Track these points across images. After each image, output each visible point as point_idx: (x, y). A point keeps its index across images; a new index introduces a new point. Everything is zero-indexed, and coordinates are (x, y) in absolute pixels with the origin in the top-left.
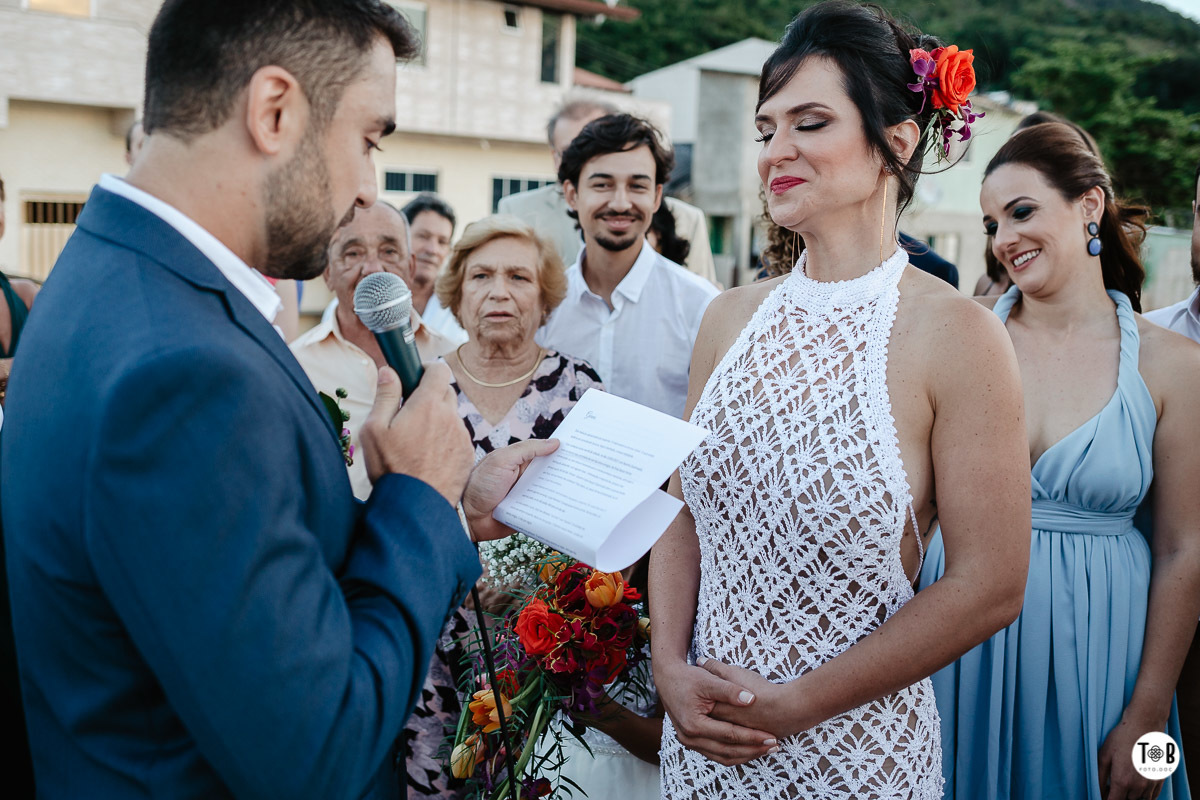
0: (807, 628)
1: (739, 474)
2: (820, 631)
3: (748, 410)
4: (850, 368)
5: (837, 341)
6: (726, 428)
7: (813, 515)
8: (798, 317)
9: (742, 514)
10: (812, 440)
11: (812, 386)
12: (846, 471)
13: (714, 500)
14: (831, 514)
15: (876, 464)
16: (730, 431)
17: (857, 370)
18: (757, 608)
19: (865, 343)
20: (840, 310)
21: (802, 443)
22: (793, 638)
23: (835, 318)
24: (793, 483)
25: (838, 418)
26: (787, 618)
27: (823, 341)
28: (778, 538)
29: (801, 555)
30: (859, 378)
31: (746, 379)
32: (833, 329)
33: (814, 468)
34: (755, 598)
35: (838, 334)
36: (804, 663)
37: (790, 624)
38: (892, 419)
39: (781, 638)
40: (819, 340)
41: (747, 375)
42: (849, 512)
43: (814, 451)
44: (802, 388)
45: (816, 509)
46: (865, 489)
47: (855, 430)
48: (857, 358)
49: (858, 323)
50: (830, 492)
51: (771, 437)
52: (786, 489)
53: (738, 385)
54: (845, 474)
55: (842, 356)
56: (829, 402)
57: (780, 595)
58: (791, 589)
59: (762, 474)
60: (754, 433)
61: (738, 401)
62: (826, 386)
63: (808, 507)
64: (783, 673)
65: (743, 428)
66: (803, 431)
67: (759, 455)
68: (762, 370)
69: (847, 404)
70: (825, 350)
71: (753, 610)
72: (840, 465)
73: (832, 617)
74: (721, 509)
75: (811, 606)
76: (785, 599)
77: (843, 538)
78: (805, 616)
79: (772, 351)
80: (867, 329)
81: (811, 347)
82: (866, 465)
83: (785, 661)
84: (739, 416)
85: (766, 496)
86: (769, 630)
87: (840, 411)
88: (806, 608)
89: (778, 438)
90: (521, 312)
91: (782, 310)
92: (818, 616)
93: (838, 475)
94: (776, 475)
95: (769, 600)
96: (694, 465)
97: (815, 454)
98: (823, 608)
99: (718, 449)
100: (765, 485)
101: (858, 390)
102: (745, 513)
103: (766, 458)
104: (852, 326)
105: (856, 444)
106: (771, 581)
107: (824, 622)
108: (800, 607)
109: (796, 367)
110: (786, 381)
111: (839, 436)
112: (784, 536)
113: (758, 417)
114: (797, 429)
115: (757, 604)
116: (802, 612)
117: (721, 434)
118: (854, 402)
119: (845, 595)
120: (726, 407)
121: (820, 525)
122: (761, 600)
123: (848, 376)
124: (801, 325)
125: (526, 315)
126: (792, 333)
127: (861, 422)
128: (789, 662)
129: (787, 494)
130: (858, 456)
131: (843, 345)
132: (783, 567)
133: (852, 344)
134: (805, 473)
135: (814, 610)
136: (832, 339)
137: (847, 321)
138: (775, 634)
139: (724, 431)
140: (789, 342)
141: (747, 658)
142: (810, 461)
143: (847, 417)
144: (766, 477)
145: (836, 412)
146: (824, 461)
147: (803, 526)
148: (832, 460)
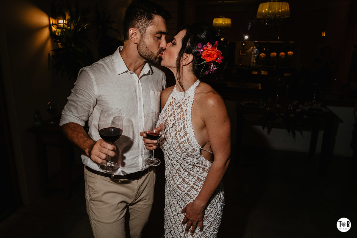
12: (183, 145)
15: (190, 142)
30: (185, 120)
82: (187, 143)
83: (182, 181)
118: (184, 126)
119: (192, 168)
130: (185, 141)
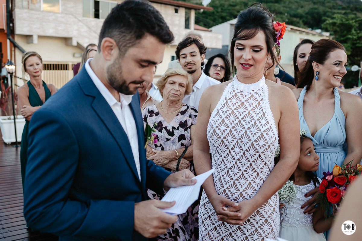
0: (254, 176)
1: (232, 136)
2: (257, 177)
3: (232, 119)
4: (260, 105)
5: (254, 99)
6: (226, 124)
7: (258, 145)
8: (241, 93)
9: (233, 147)
10: (255, 125)
11: (250, 111)
13: (224, 144)
14: (264, 145)
16: (227, 125)
17: (262, 106)
18: (239, 173)
19: (262, 99)
20: (254, 91)
22: (250, 180)
23: (253, 93)
24: (251, 137)
25: (261, 119)
26: (248, 174)
27: (251, 99)
28: (246, 153)
29: (254, 156)
32: (252, 96)
33: (258, 133)
34: (238, 170)
35: (254, 97)
36: (253, 186)
37: (249, 176)
38: (273, 118)
39: (246, 180)
40: (249, 99)
41: (228, 109)
42: (268, 143)
43: (256, 128)
44: (247, 112)
45: (260, 143)
46: (271, 137)
47: (266, 121)
48: (261, 102)
49: (259, 94)
50: (263, 138)
51: (241, 126)
52: (249, 139)
53: (226, 112)
54: (266, 134)
55: (257, 103)
56: (257, 115)
57: (246, 168)
58: (250, 166)
59: (240, 136)
61: (228, 116)
62: (255, 111)
63: (257, 143)
64: (247, 189)
65: (231, 124)
66: (251, 123)
67: (238, 130)
68: (233, 108)
69: (262, 115)
70: (251, 101)
71: (237, 173)
72: (265, 131)
73: (259, 173)
74: (226, 146)
75: (255, 170)
76: (248, 169)
77: (266, 150)
78: (253, 173)
79: (235, 102)
80: (262, 95)
81: (247, 101)
84: (229, 120)
85: (242, 142)
86: (243, 178)
87: (261, 117)
88: (253, 171)
89: (243, 126)
90: (181, 95)
91: (234, 91)
92: (256, 173)
93: (264, 134)
94: (245, 136)
95: (243, 170)
96: (217, 135)
97: (257, 129)
98: (258, 170)
99: (225, 130)
100: (242, 139)
101: (264, 111)
102: (234, 147)
103: (241, 131)
104: (257, 95)
105: (267, 125)
106: (243, 165)
107: (258, 174)
108: (252, 171)
109: (244, 106)
110: (242, 110)
111: (262, 124)
112: (249, 152)
113: (235, 120)
114: (249, 122)
115: (239, 171)
116: (252, 172)
117: (225, 126)
120: (224, 118)
121: (260, 148)
122: (240, 170)
123: (260, 108)
124: (242, 95)
125: (181, 96)
126: (240, 97)
127: (267, 119)
128: (249, 186)
129: (250, 140)
131: (256, 100)
132: (247, 160)
133: (259, 99)
134: (255, 134)
135: (255, 171)
136: (253, 98)
137: (256, 93)
138: (244, 179)
139: (225, 125)
140: (239, 100)
141: (235, 187)
142: (256, 131)
143: (263, 118)
144: (242, 136)
145: (260, 117)
146: (260, 130)
147: (255, 148)
148: (262, 130)
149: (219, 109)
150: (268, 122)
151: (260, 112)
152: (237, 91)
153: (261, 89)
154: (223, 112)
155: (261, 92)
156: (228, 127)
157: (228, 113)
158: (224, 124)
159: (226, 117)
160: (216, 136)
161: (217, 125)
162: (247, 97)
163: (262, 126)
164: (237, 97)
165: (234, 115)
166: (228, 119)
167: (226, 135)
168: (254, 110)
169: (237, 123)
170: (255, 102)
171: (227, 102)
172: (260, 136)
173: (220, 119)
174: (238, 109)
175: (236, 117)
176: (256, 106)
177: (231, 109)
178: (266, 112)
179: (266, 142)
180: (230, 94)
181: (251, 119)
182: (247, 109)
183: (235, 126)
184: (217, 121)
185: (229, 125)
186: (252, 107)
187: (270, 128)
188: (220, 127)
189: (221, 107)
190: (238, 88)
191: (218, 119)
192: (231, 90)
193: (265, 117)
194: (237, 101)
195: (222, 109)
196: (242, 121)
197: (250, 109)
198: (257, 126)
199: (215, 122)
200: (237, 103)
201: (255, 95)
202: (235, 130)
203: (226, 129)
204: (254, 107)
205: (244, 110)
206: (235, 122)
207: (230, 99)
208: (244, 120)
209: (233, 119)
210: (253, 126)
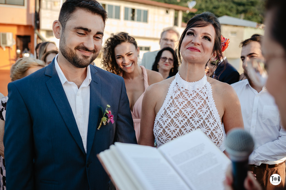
3: (180, 118)
4: (206, 104)
5: (200, 97)
6: (175, 124)
8: (186, 92)
10: (204, 125)
11: (197, 110)
14: (214, 142)
16: (177, 125)
17: (208, 105)
19: (207, 97)
20: (198, 89)
21: (201, 126)
25: (209, 118)
31: (176, 110)
33: (208, 132)
35: (199, 95)
40: (195, 98)
43: (206, 127)
44: (194, 111)
47: (214, 120)
48: (207, 101)
49: (204, 92)
50: (213, 137)
51: (190, 125)
53: (174, 112)
54: (216, 132)
55: (203, 101)
56: (205, 114)
60: (184, 124)
61: (176, 116)
65: (180, 123)
67: (188, 130)
68: (180, 107)
69: (209, 114)
70: (197, 100)
72: (214, 130)
79: (181, 102)
80: (207, 93)
81: (193, 100)
84: (178, 120)
87: (209, 116)
89: (193, 125)
91: (179, 90)
93: (214, 132)
99: (175, 130)
101: (211, 110)
103: (190, 130)
105: (215, 123)
109: (190, 105)
110: (189, 109)
111: (211, 122)
113: (184, 120)
114: (198, 122)
117: (174, 126)
120: (173, 119)
123: (206, 107)
124: (187, 94)
126: (185, 96)
127: (214, 118)
131: (202, 98)
133: (205, 98)
136: (198, 97)
137: (201, 92)
140: (186, 99)
142: (206, 130)
143: (211, 117)
145: (207, 116)
146: (210, 129)
149: (166, 108)
150: (215, 120)
151: (207, 111)
152: (182, 90)
153: (204, 87)
154: (171, 112)
155: (206, 90)
156: (178, 127)
157: (176, 112)
158: (173, 124)
159: (175, 117)
160: (166, 135)
161: (166, 125)
162: (193, 96)
163: (210, 125)
164: (183, 95)
165: (182, 114)
166: (176, 119)
167: (176, 135)
168: (202, 109)
169: (186, 123)
170: (201, 100)
171: (173, 101)
172: (211, 135)
173: (168, 119)
174: (185, 108)
175: (184, 117)
176: (202, 104)
177: (178, 108)
178: (212, 111)
179: (216, 139)
180: (175, 93)
181: (199, 118)
182: (193, 108)
183: (184, 125)
184: (166, 121)
185: (179, 124)
186: (199, 106)
187: (218, 126)
188: (169, 128)
189: (168, 106)
190: (183, 87)
191: (167, 119)
192: (176, 89)
193: (212, 115)
194: (183, 100)
195: (169, 109)
196: (191, 120)
197: (197, 108)
198: (206, 125)
199: (164, 122)
200: (184, 102)
201: (200, 93)
202: (184, 130)
203: (176, 128)
204: (201, 106)
205: (191, 109)
206: (184, 122)
207: (176, 98)
208: (192, 119)
209: (182, 119)
210: (202, 126)
